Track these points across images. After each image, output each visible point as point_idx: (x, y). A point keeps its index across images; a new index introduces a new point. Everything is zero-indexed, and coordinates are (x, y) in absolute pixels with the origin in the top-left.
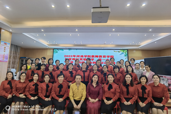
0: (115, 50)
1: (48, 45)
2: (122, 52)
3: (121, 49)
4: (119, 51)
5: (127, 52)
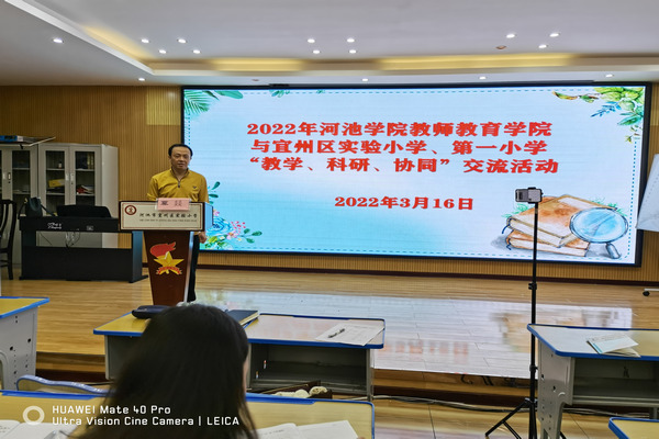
0: (560, 89)
1: (146, 62)
2: (606, 96)
3: (609, 76)
4: (591, 90)
5: (643, 98)
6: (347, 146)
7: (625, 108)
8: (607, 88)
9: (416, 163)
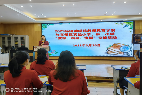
0: (117, 22)
1: (35, 19)
3: (126, 20)
4: (123, 22)
5: (133, 24)
6: (75, 34)
7: (129, 26)
8: (126, 22)
9: (89, 37)
